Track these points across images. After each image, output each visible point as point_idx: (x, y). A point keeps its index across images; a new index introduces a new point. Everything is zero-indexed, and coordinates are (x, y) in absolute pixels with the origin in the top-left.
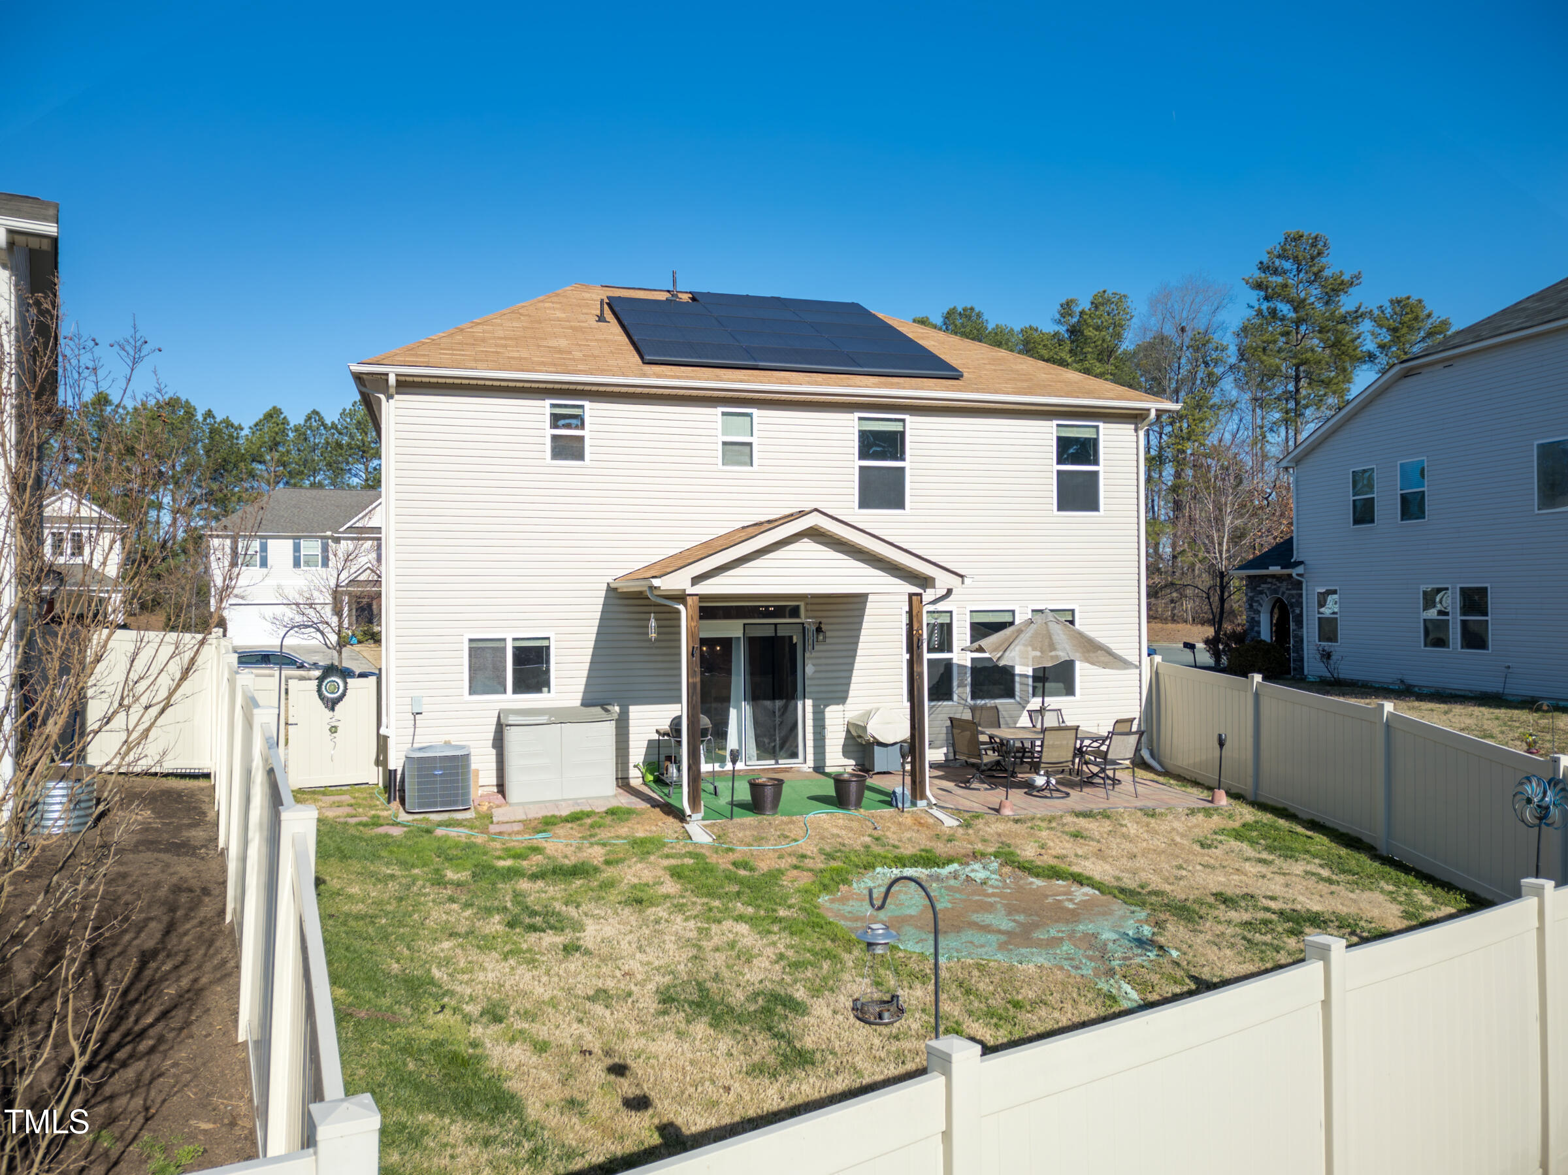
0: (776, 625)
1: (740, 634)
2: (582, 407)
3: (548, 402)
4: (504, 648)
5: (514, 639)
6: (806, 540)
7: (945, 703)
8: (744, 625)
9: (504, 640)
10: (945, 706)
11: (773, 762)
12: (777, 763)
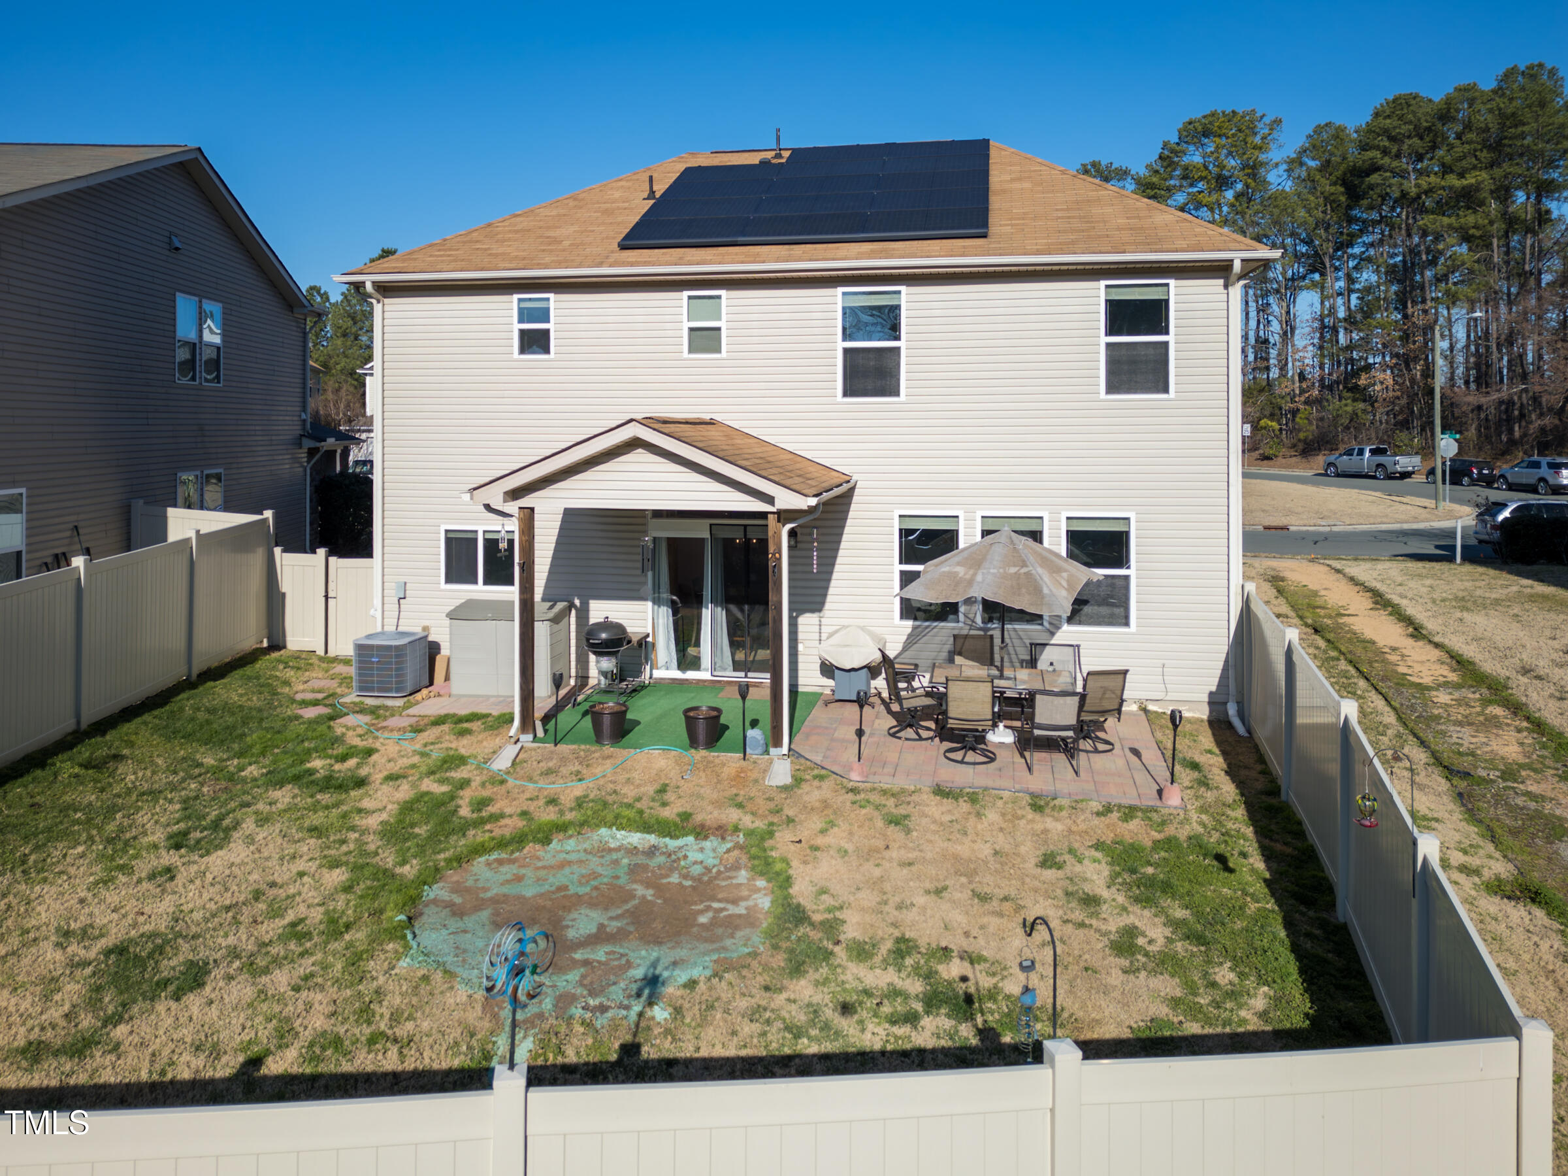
0: (745, 526)
1: (707, 535)
2: (548, 299)
3: (516, 297)
4: (476, 540)
5: (485, 532)
6: (640, 450)
7: (942, 624)
8: (711, 525)
9: (476, 532)
10: (943, 628)
11: (742, 674)
12: (746, 676)
